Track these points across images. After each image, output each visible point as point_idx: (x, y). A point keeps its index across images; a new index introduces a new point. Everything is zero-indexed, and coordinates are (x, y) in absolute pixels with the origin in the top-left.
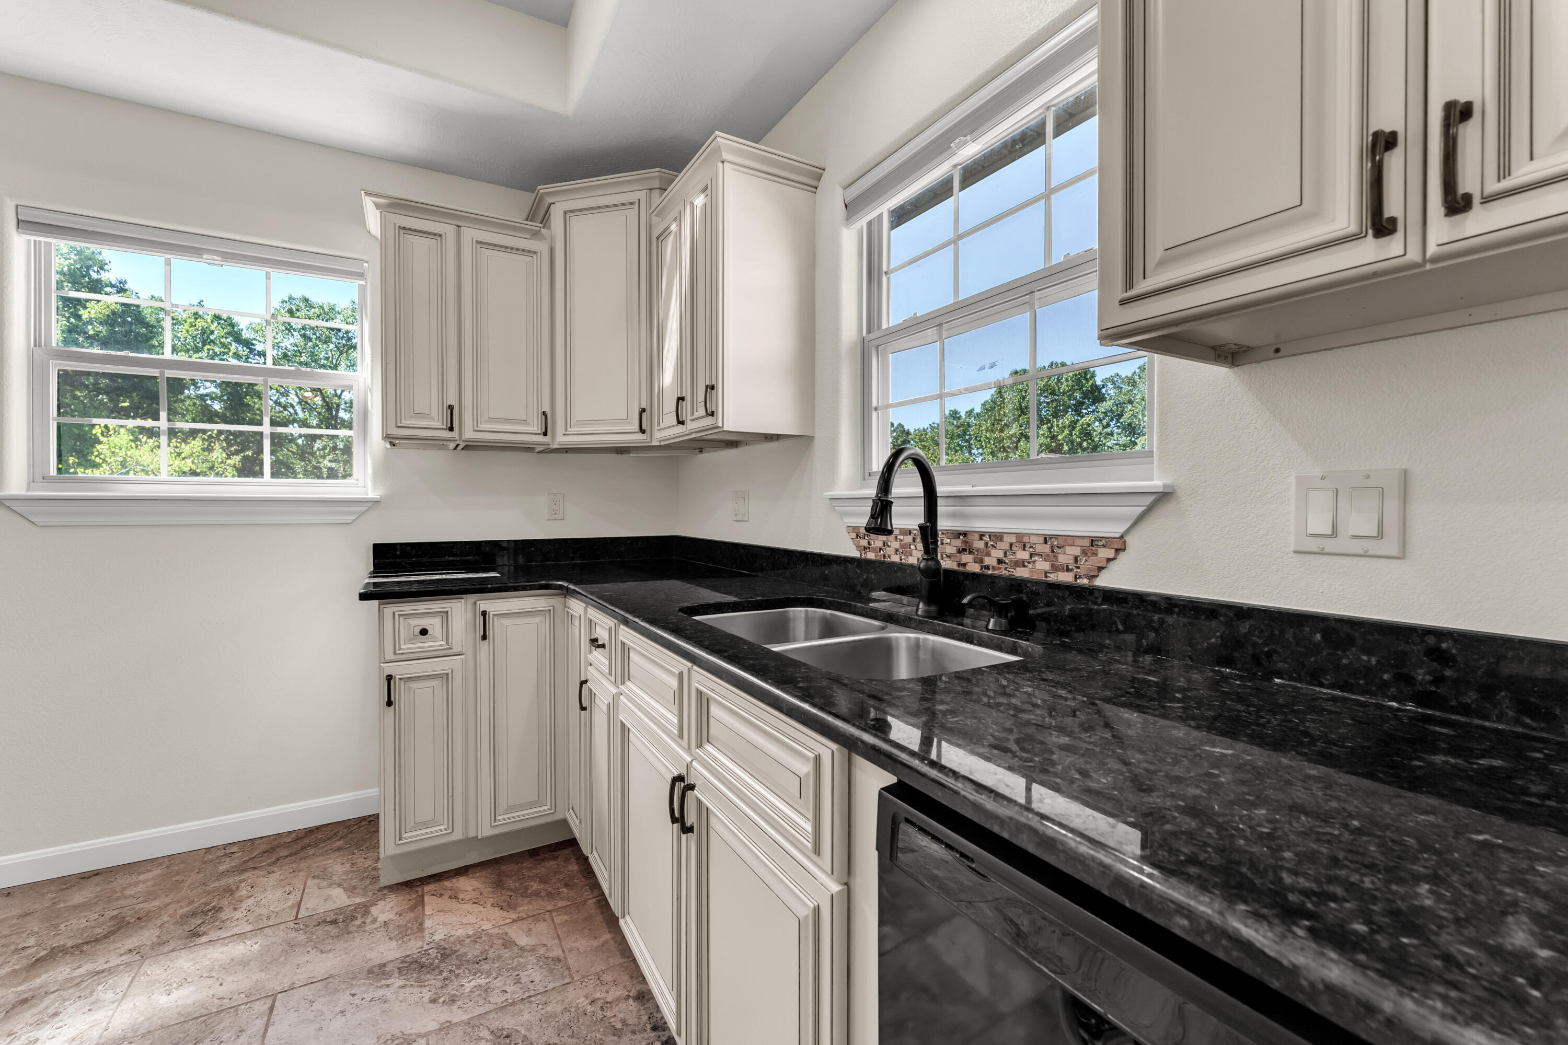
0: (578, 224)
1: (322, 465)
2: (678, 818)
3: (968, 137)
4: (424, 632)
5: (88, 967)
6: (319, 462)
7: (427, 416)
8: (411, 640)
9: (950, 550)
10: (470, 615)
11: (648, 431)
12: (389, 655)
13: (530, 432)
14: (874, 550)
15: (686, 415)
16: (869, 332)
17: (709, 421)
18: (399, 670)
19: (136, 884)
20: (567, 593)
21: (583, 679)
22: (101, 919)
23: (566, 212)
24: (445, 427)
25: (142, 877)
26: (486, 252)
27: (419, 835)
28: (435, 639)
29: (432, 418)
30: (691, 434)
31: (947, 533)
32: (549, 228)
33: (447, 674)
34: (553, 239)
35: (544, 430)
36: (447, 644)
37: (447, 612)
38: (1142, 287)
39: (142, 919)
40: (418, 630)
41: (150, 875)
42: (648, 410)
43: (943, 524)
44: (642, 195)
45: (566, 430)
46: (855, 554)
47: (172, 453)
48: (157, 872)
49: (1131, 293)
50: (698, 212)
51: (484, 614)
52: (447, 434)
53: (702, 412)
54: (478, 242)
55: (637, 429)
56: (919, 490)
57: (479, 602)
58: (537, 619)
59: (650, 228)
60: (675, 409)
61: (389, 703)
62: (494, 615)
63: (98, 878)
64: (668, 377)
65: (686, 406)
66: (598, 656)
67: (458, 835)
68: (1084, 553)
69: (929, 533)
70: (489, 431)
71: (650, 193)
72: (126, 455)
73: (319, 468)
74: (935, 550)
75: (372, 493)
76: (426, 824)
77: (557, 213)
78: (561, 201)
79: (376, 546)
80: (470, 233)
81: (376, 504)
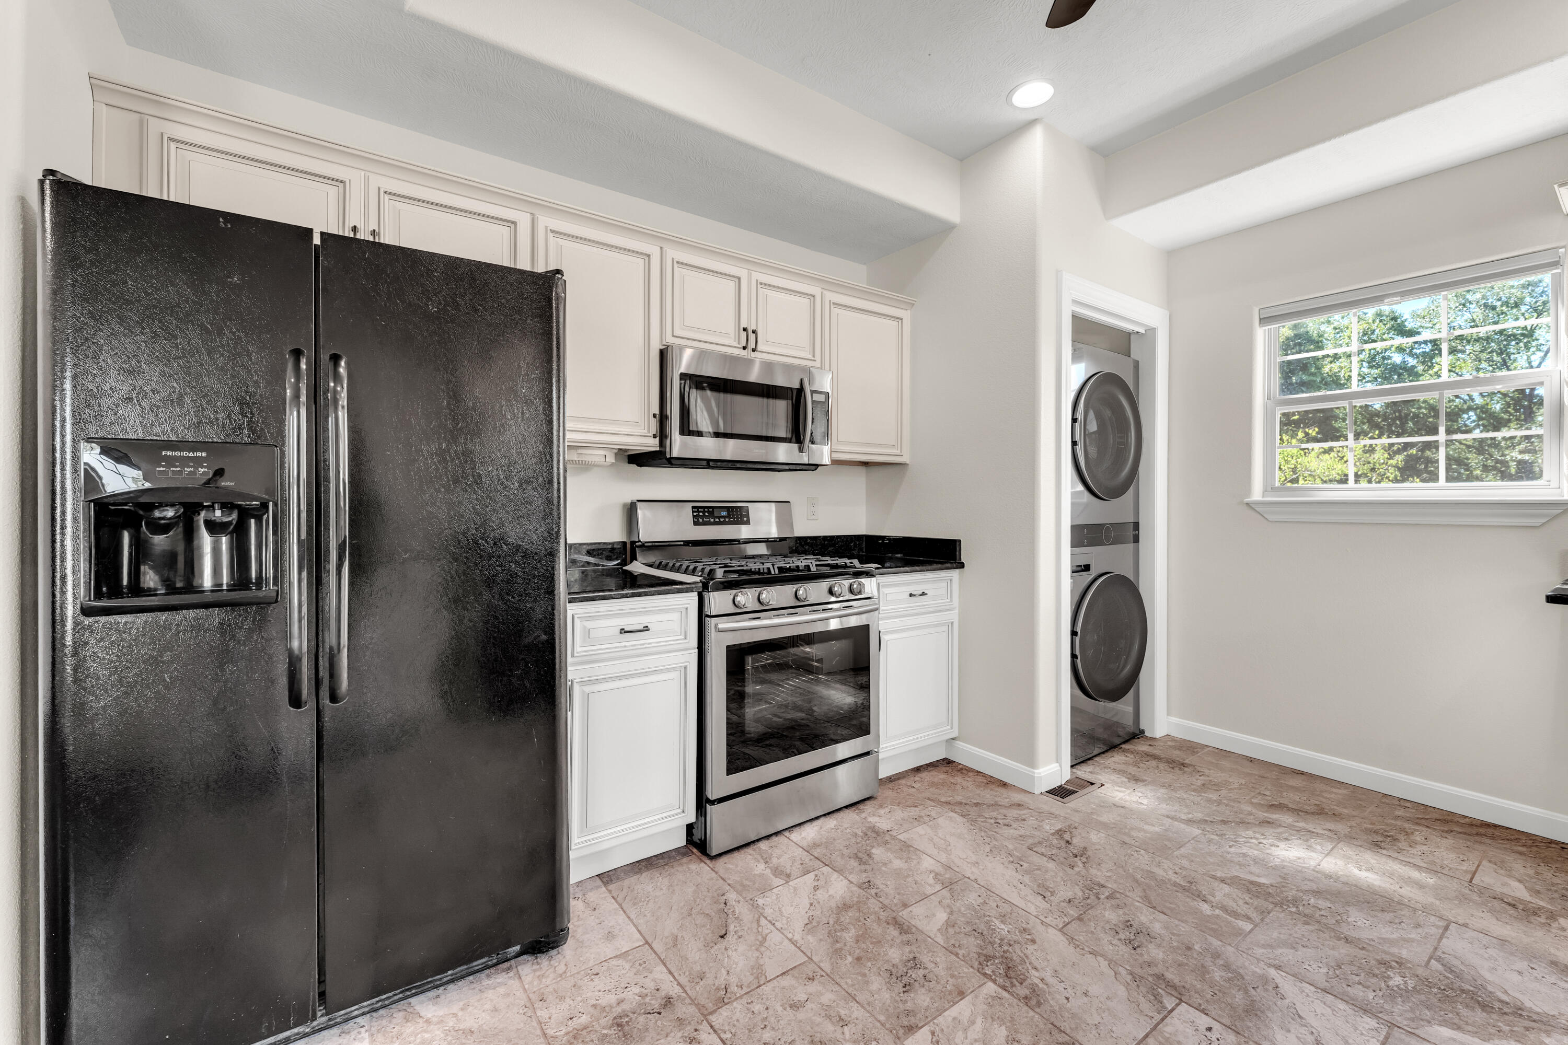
1: (1508, 458)
5: (1303, 825)
6: (1503, 455)
19: (1330, 792)
22: (1308, 802)
25: (1334, 790)
39: (1336, 816)
41: (1340, 791)
47: (1335, 458)
48: (1345, 792)
63: (1303, 777)
72: (1297, 462)
73: (1505, 463)
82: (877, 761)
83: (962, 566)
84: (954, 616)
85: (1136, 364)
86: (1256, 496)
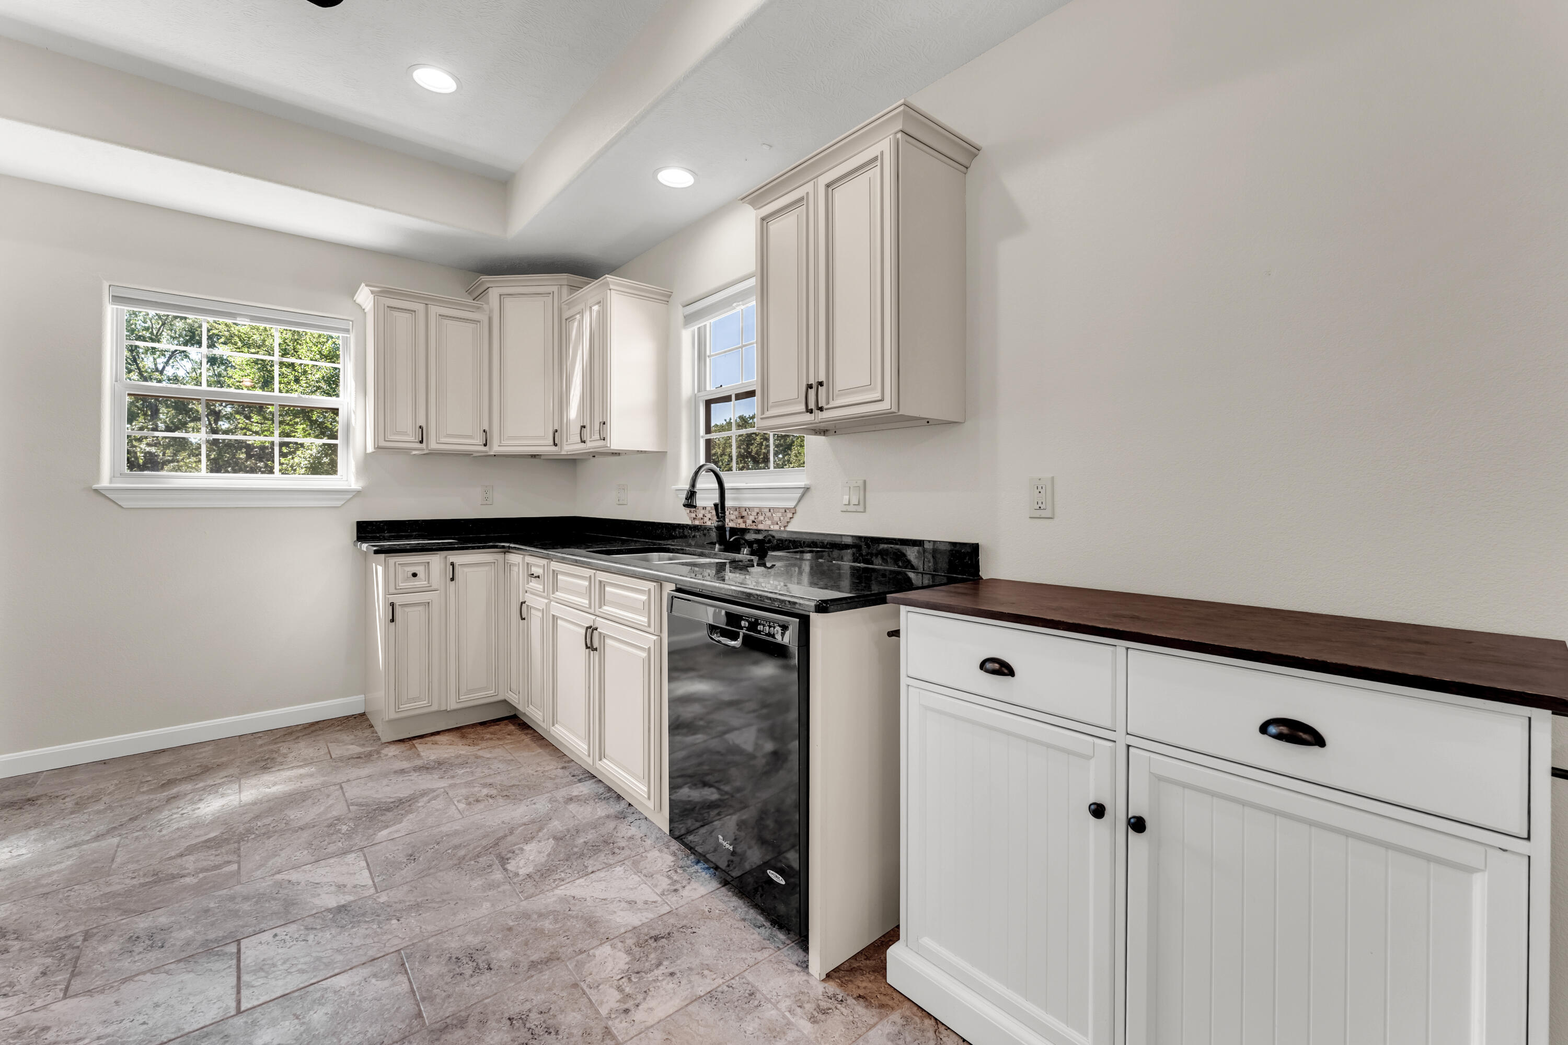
0: (509, 303)
2: (590, 647)
3: (741, 303)
4: (415, 575)
5: (201, 785)
7: (405, 433)
8: (406, 580)
9: (733, 517)
10: (443, 566)
11: (559, 445)
12: (392, 590)
13: (474, 444)
14: (699, 519)
15: (586, 437)
16: (699, 391)
17: (602, 443)
18: (398, 600)
19: (201, 753)
20: (507, 550)
21: (521, 601)
22: (190, 768)
23: (500, 295)
24: (417, 441)
26: (446, 322)
27: (409, 707)
28: (420, 580)
29: (408, 435)
30: (589, 449)
31: (730, 508)
32: (488, 303)
33: (429, 603)
34: (491, 311)
35: (485, 443)
36: (429, 583)
37: (428, 563)
38: (767, 414)
39: (220, 766)
40: (410, 574)
42: (559, 431)
43: (728, 504)
44: (555, 289)
45: (500, 443)
46: (689, 523)
49: (764, 416)
50: (594, 314)
51: (452, 564)
52: (418, 446)
53: (597, 436)
54: (440, 315)
55: (552, 443)
56: (716, 485)
57: (448, 557)
58: (487, 568)
59: (560, 310)
60: (579, 432)
61: (393, 620)
62: (459, 565)
63: (167, 753)
64: (573, 412)
65: (587, 431)
66: (534, 585)
67: (435, 708)
68: (783, 516)
69: (720, 508)
70: (447, 444)
71: (561, 287)
74: (724, 517)
75: (357, 485)
76: (414, 700)
77: (494, 294)
78: (497, 287)
79: (358, 523)
80: (435, 310)
81: (358, 493)
86: (105, 482)
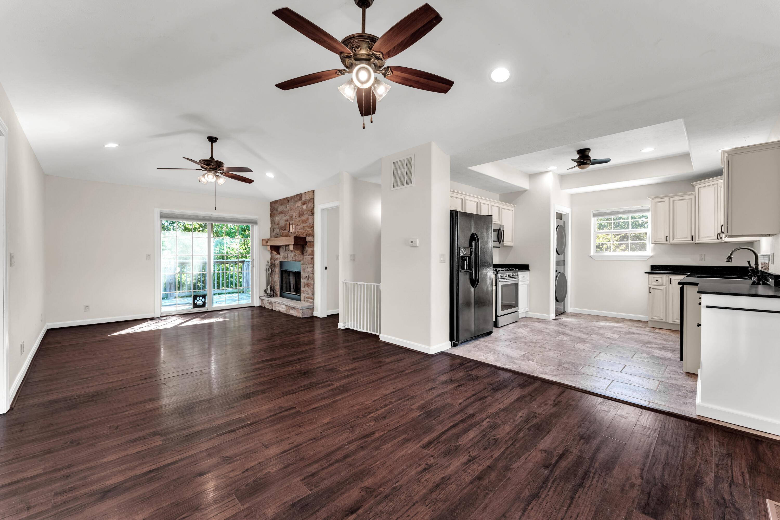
0: (702, 190)
4: (657, 280)
7: (662, 239)
8: (655, 282)
10: (668, 279)
12: (650, 284)
13: (689, 240)
18: (652, 287)
23: (698, 188)
26: (676, 202)
27: (655, 318)
28: (660, 282)
32: (694, 192)
33: (662, 289)
34: (695, 195)
35: (692, 240)
36: (662, 283)
37: (663, 278)
44: (718, 182)
45: (699, 239)
51: (670, 279)
52: (666, 242)
54: (674, 200)
55: (716, 238)
57: (669, 276)
61: (650, 293)
62: (673, 279)
67: (664, 321)
70: (677, 241)
73: (640, 249)
75: (651, 254)
76: (657, 316)
77: (697, 187)
78: (698, 185)
79: (651, 266)
80: (672, 199)
81: (651, 257)
82: (519, 313)
83: (530, 270)
84: (528, 282)
85: (564, 222)
86: (592, 254)
